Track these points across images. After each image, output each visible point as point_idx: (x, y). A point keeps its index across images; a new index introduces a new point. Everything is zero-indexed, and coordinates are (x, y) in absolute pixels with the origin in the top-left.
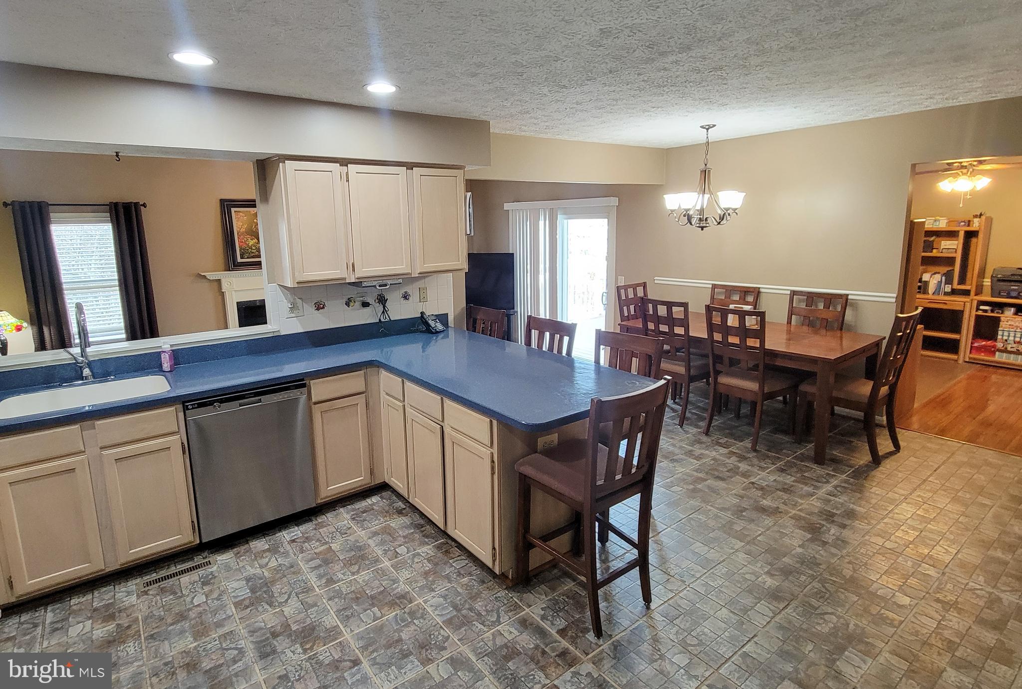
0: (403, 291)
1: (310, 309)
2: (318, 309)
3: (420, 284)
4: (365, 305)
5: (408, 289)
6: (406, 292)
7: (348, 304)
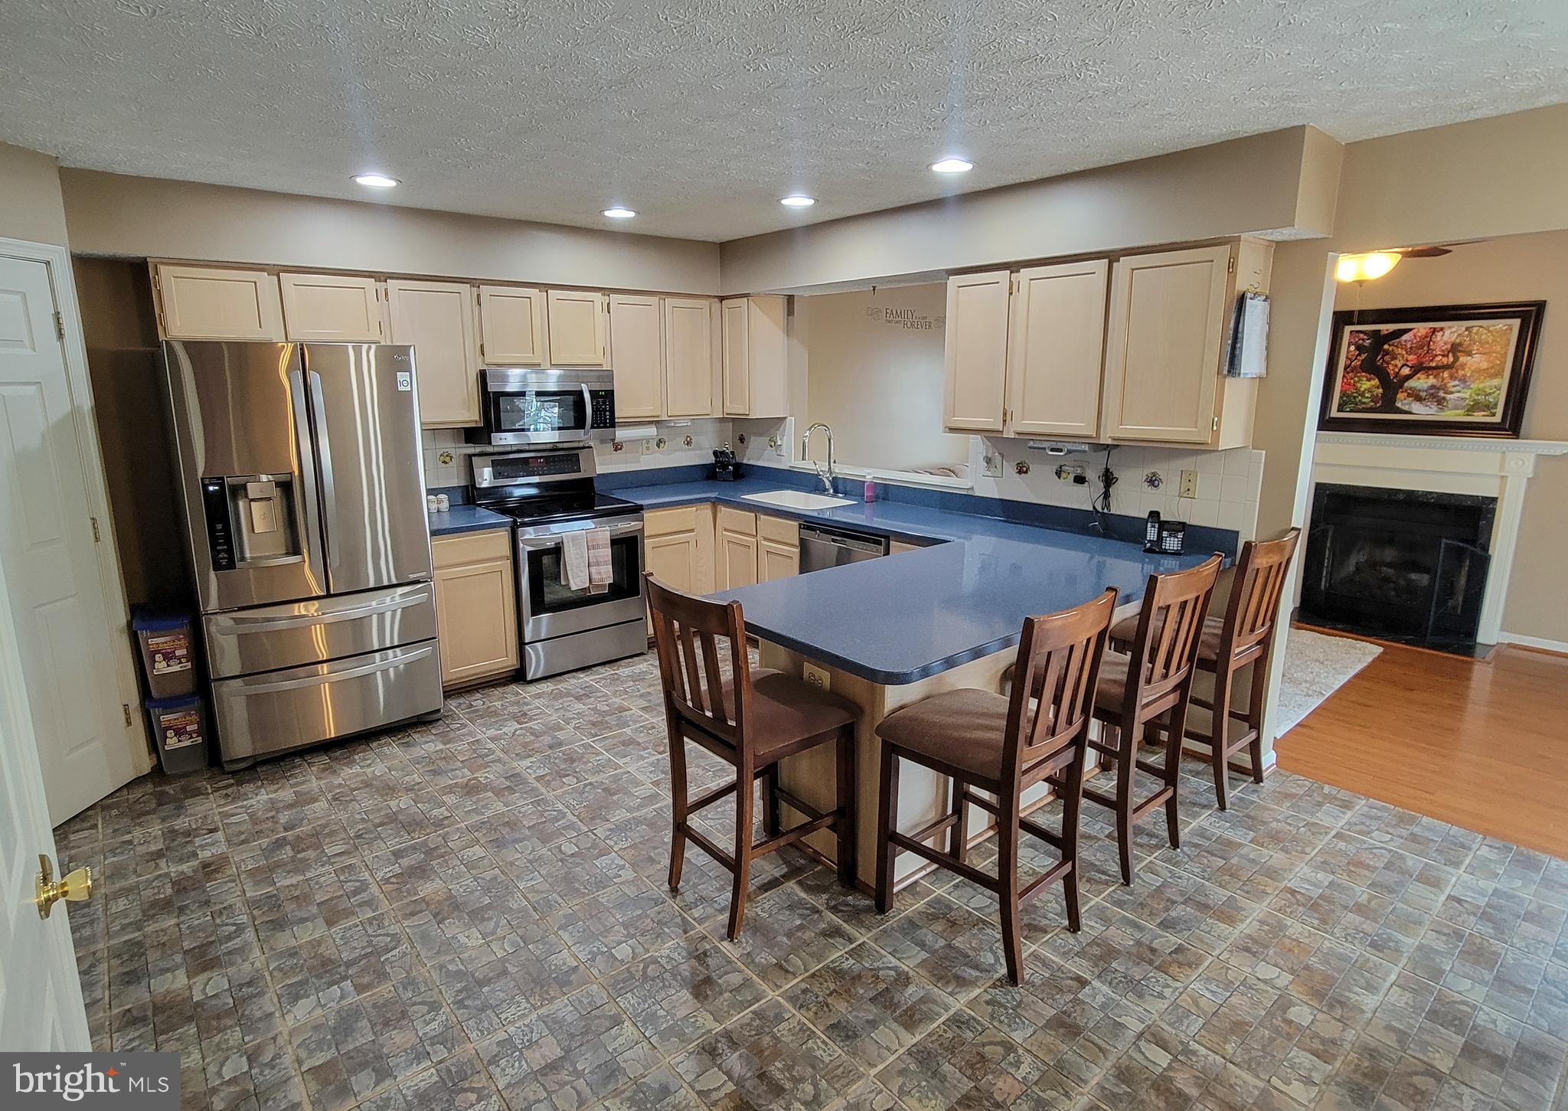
0: (1148, 471)
1: (1010, 470)
2: (1020, 472)
3: (1187, 463)
4: (1080, 480)
5: (1161, 469)
6: (1154, 474)
7: (1058, 474)
